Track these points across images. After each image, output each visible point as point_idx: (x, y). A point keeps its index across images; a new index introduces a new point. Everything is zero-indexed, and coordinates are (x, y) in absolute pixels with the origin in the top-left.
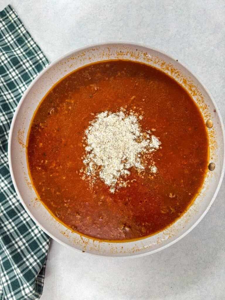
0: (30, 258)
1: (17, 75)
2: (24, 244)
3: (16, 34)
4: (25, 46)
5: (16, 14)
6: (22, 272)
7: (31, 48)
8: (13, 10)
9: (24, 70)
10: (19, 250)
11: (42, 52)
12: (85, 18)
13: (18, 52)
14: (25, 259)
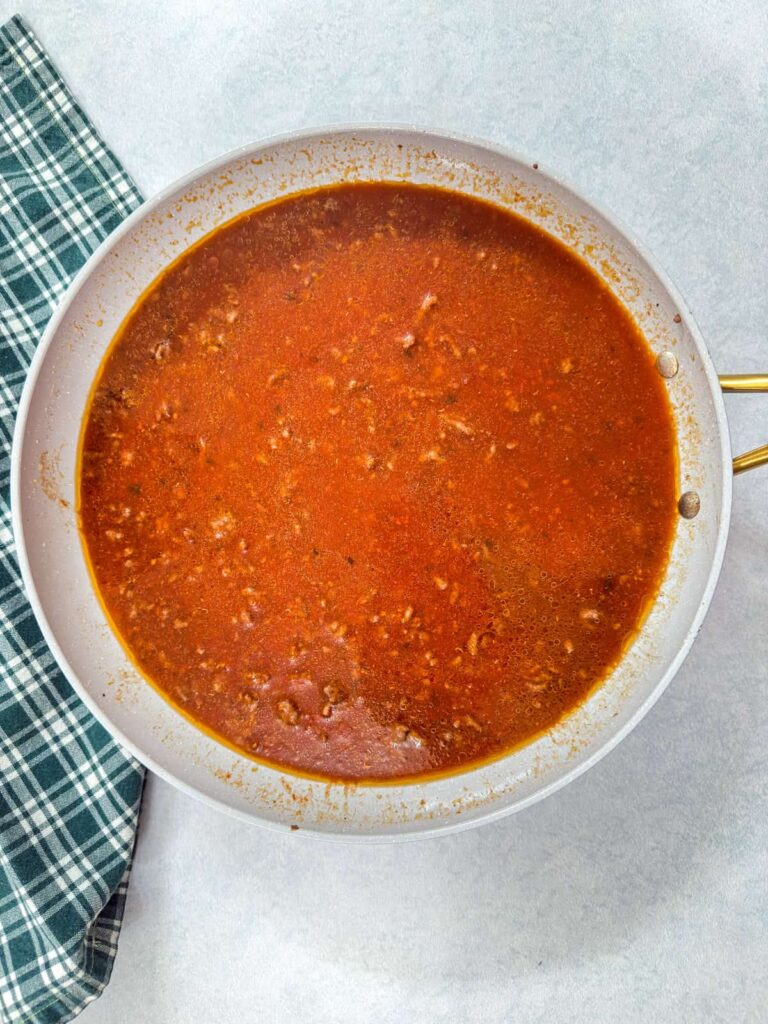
0: (69, 866)
1: (44, 252)
2: (51, 821)
3: (39, 116)
4: (70, 156)
5: (39, 46)
6: (42, 910)
7: (90, 162)
8: (31, 34)
9: (68, 236)
10: (34, 840)
11: (125, 176)
12: (256, 68)
13: (47, 175)
14: (52, 870)
